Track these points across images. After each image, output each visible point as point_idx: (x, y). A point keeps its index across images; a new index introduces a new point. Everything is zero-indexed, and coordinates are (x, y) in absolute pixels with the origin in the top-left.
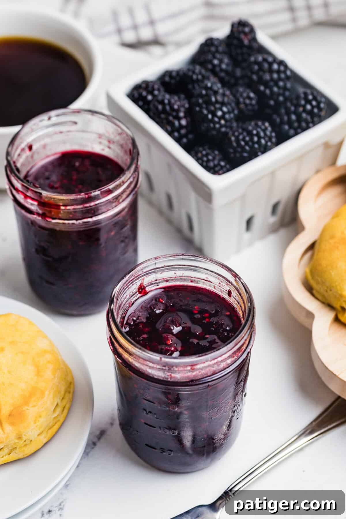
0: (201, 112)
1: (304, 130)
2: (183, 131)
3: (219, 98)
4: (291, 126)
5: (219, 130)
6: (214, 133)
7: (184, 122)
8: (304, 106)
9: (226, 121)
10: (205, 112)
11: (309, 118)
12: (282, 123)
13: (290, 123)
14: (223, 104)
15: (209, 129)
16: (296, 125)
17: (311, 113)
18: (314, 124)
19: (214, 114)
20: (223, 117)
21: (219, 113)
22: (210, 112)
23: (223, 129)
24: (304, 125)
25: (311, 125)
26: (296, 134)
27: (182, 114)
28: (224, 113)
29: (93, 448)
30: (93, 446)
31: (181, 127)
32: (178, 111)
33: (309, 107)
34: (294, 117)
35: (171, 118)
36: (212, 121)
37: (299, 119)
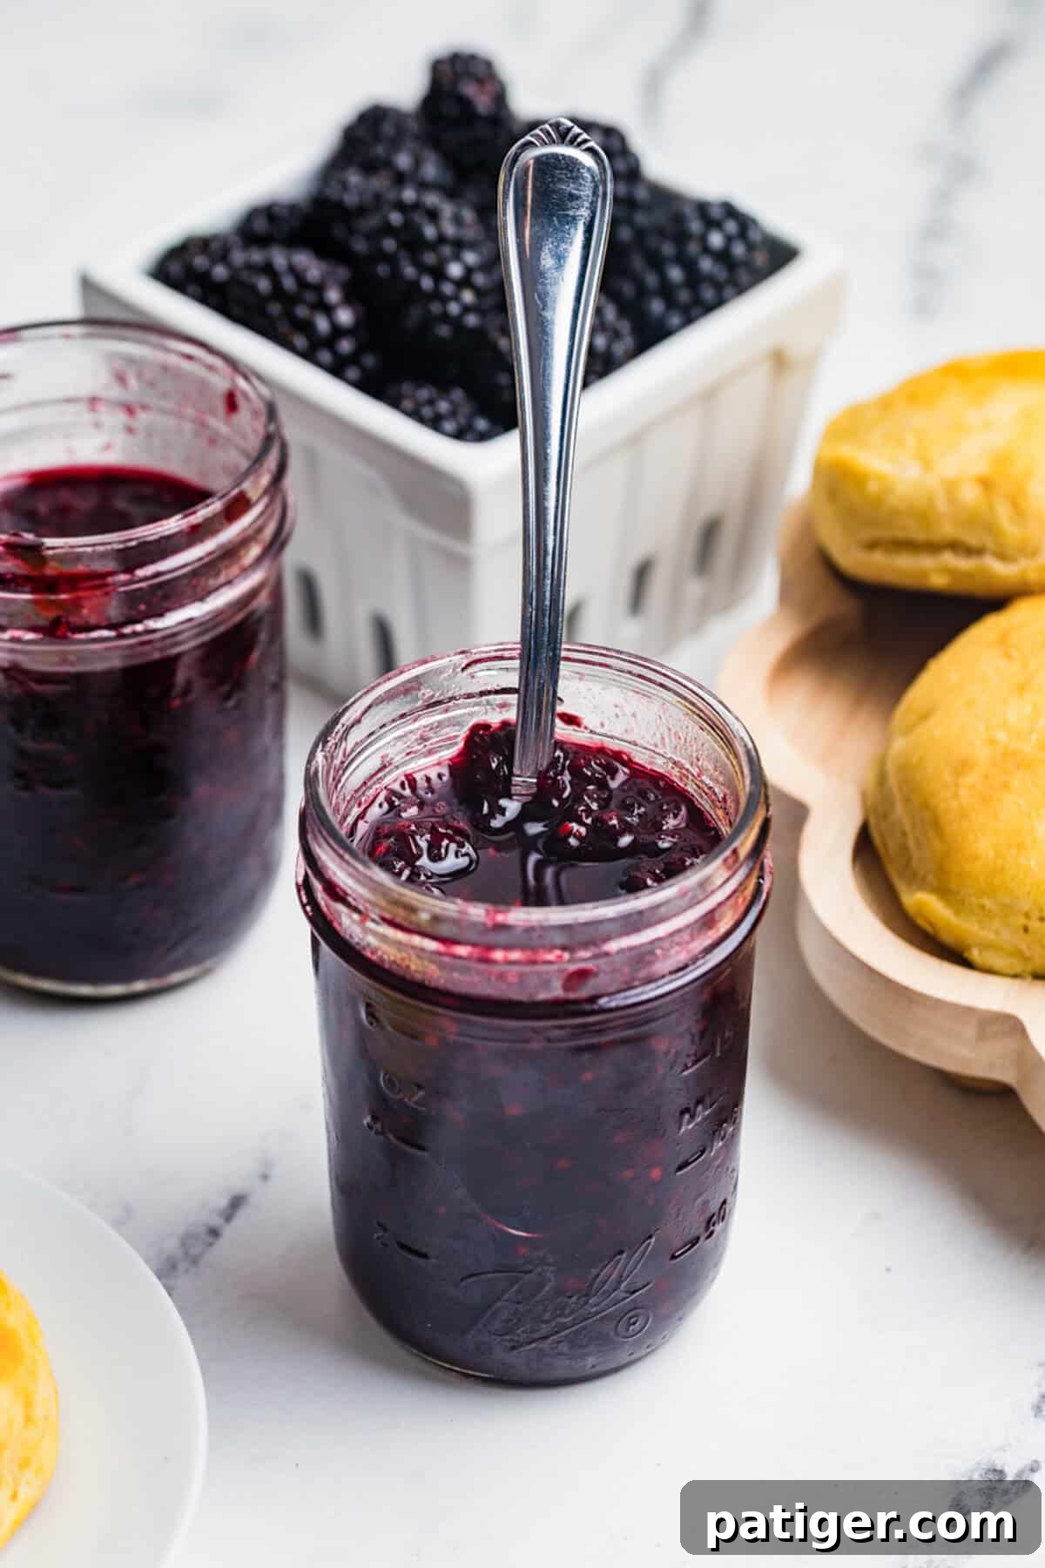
0: (396, 274)
1: (709, 308)
2: (346, 346)
3: (450, 230)
4: (671, 303)
5: (456, 323)
6: (444, 331)
7: (345, 317)
8: (703, 239)
9: (479, 292)
10: (409, 271)
11: (721, 274)
12: (642, 292)
13: (666, 291)
14: (459, 245)
15: (429, 322)
16: (684, 296)
17: (723, 256)
18: (741, 290)
19: (439, 274)
20: (465, 282)
21: (455, 270)
22: (423, 268)
23: (472, 320)
24: (708, 294)
25: (728, 291)
26: (689, 321)
27: (333, 295)
28: (469, 271)
29: (211, 1245)
30: (210, 1240)
31: (337, 332)
32: (319, 288)
33: (716, 240)
34: (675, 274)
35: (302, 311)
36: (437, 295)
37: (694, 278)
